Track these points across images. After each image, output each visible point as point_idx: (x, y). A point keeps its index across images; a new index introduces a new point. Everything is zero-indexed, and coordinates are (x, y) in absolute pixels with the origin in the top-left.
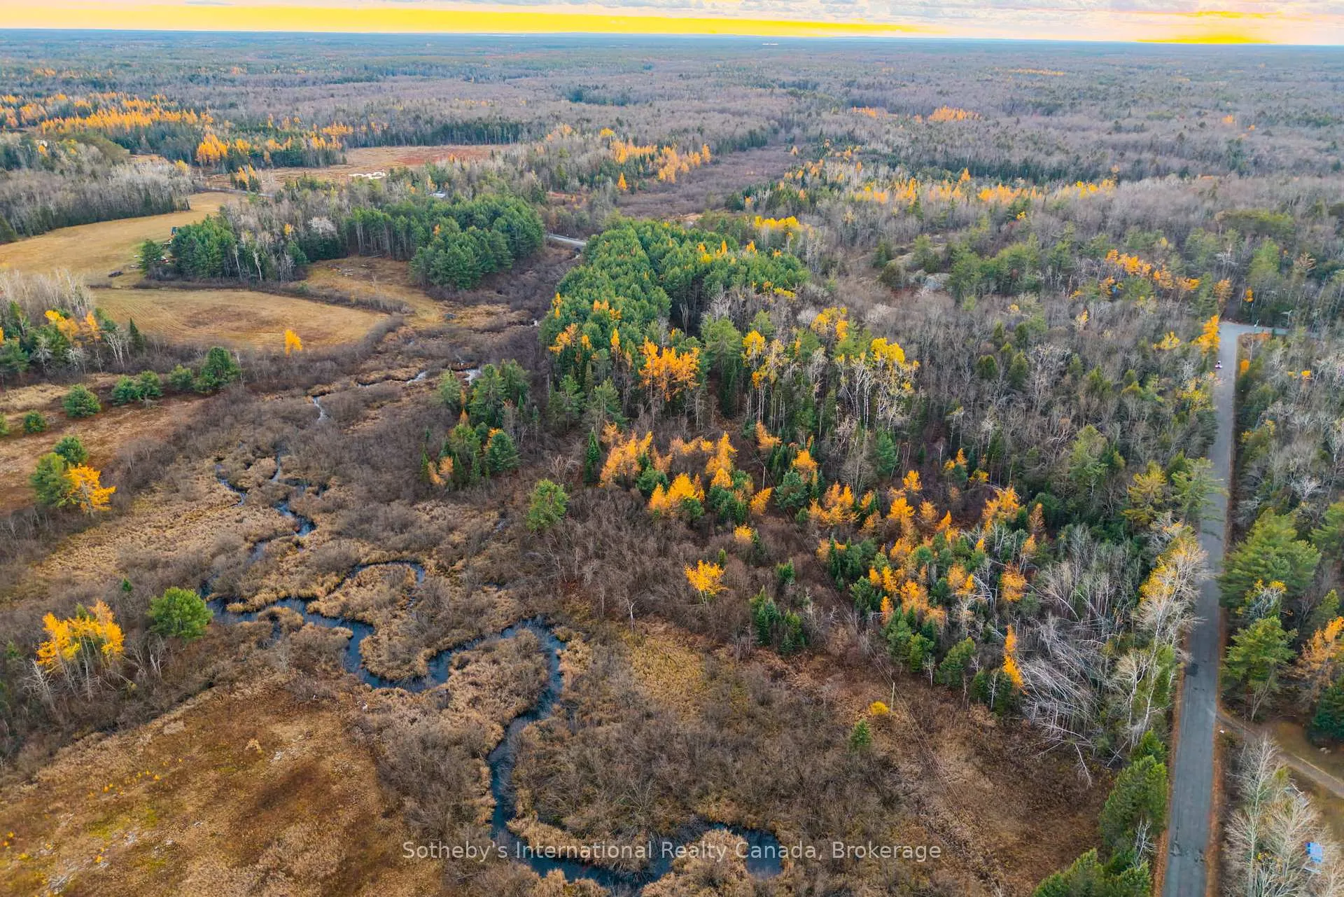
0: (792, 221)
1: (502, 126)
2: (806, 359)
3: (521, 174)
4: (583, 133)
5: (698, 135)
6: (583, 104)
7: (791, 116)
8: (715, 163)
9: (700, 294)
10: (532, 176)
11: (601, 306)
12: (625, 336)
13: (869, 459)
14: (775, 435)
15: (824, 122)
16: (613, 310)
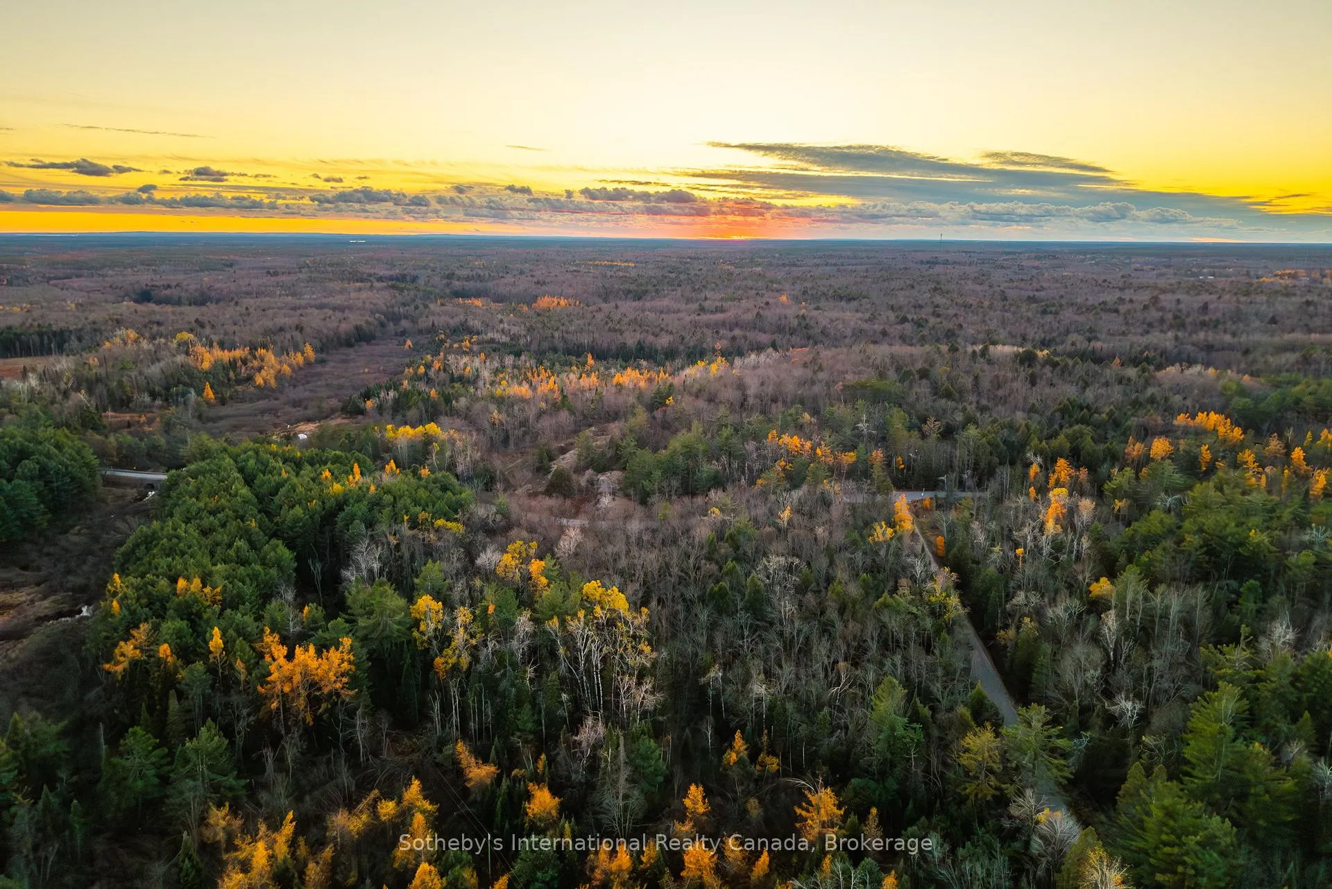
0: (432, 428)
1: (41, 335)
2: (506, 630)
3: (66, 394)
4: (153, 338)
5: (297, 334)
6: (152, 306)
7: (396, 309)
8: (323, 362)
9: (333, 538)
10: (82, 396)
11: (188, 586)
12: (231, 632)
13: (632, 781)
14: (486, 761)
15: (433, 314)
16: (208, 590)
